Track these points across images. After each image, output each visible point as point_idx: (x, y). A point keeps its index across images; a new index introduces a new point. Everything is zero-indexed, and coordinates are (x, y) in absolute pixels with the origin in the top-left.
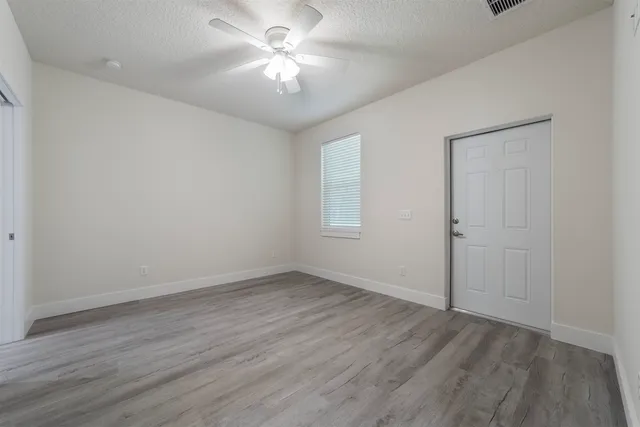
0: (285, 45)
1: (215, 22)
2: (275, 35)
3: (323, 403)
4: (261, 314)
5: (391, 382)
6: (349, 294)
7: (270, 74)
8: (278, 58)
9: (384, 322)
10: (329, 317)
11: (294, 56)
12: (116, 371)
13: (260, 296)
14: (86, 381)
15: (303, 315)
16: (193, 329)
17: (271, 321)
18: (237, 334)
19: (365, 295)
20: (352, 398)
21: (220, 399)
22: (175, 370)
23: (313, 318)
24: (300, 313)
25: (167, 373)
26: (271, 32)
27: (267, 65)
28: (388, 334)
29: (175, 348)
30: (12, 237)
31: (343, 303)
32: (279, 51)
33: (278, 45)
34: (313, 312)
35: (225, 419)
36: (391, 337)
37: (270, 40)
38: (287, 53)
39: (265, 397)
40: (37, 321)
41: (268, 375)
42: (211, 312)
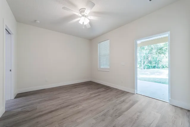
0: (85, 14)
1: (64, 8)
2: (82, 11)
3: (94, 121)
4: (79, 94)
5: (116, 116)
6: (106, 88)
7: (81, 22)
8: (83, 18)
9: (115, 97)
10: (99, 95)
11: (88, 17)
12: (36, 109)
13: (79, 88)
14: (28, 111)
15: (91, 94)
16: (59, 97)
17: (81, 96)
18: (72, 99)
19: (111, 88)
20: (103, 120)
21: (64, 119)
22: (52, 109)
23: (94, 95)
24: (90, 94)
25: (50, 110)
26: (81, 10)
27: (80, 20)
28: (117, 101)
29: (53, 103)
30: (11, 70)
31: (104, 91)
32: (83, 16)
33: (83, 14)
34: (94, 93)
35: (65, 125)
36: (117, 102)
37: (81, 12)
38: (86, 16)
39: (77, 119)
40: (18, 94)
41: (79, 112)
42: (65, 92)
